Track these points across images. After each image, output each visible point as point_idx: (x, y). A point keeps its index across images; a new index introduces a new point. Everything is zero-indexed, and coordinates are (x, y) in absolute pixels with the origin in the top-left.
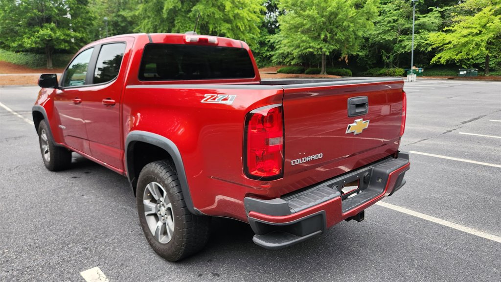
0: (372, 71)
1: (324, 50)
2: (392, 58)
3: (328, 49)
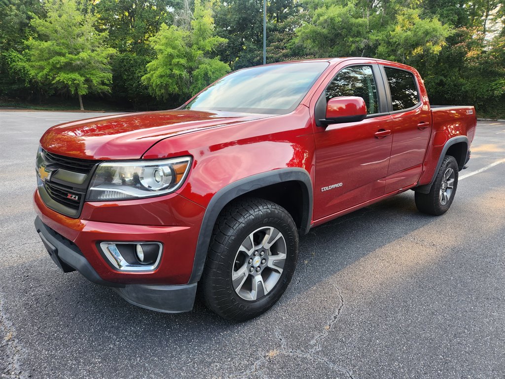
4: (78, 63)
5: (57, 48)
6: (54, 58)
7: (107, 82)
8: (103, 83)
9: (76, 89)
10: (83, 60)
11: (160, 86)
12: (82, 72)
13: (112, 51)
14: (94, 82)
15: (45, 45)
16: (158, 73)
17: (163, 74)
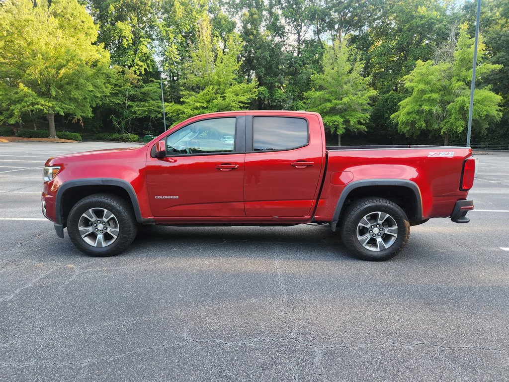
0: (102, 135)
1: (57, 108)
2: (123, 123)
3: (62, 108)
4: (340, 106)
5: (327, 96)
6: (323, 105)
7: (363, 122)
8: (360, 123)
9: (336, 130)
10: (345, 104)
11: (406, 124)
12: (343, 114)
13: (373, 92)
14: (352, 123)
15: (318, 93)
16: (406, 110)
17: (411, 110)
